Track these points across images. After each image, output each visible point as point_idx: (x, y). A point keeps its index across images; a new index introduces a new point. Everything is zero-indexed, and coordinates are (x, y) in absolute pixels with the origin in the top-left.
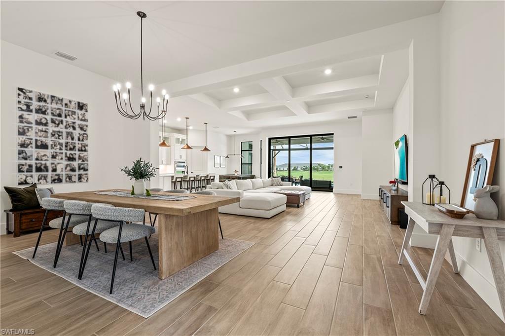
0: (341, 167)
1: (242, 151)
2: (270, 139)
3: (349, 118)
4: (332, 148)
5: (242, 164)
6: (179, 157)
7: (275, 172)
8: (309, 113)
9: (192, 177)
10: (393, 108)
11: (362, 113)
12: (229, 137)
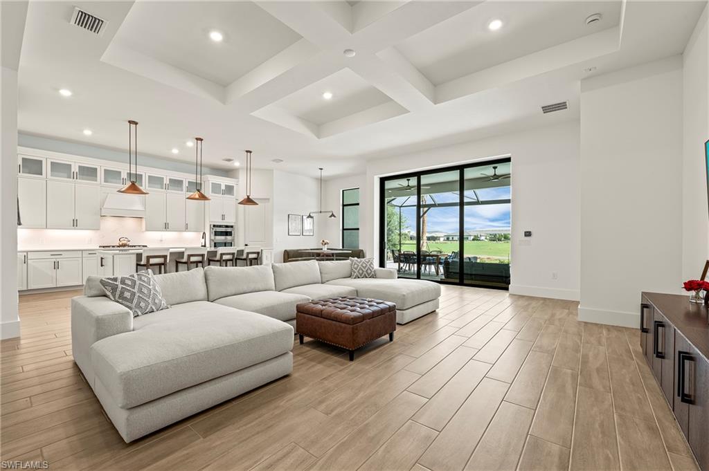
0: (528, 234)
1: (344, 206)
2: (383, 180)
3: (546, 109)
4: (508, 201)
5: (343, 229)
6: (220, 217)
7: (425, 244)
8: (435, 104)
9: (224, 254)
10: (682, 54)
11: (579, 83)
12: (322, 181)
